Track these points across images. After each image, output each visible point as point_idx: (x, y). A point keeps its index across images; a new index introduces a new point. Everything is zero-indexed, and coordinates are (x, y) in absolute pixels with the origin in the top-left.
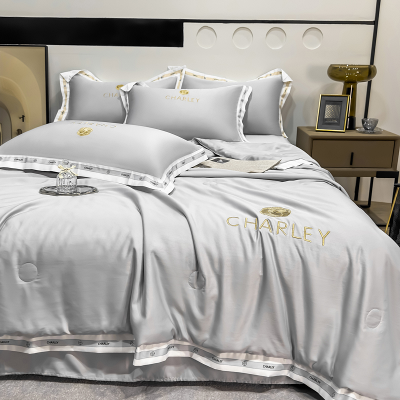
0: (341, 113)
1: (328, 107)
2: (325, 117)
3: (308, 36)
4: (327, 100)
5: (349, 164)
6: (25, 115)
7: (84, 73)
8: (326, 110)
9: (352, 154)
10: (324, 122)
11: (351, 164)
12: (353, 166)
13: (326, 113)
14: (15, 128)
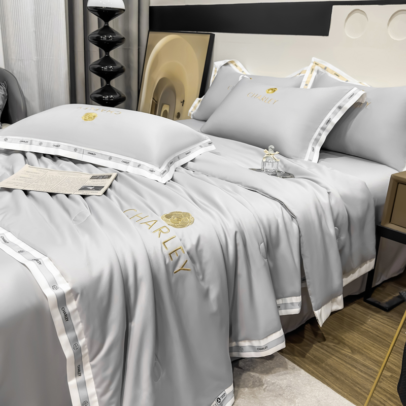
7: (234, 64)
14: (176, 112)
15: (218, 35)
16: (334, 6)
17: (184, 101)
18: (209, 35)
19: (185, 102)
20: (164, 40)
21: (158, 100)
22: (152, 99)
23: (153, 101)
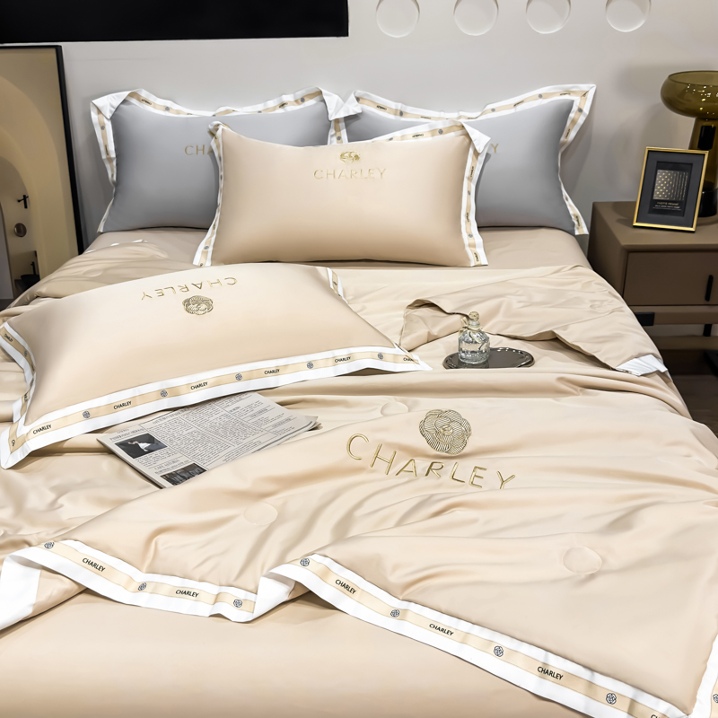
0: (689, 188)
1: (663, 177)
4: (659, 161)
5: (703, 301)
6: (29, 194)
8: (658, 182)
9: (711, 279)
10: (651, 208)
11: (708, 297)
12: (711, 302)
13: (658, 187)
14: (11, 223)
17: (25, 198)
19: (31, 201)
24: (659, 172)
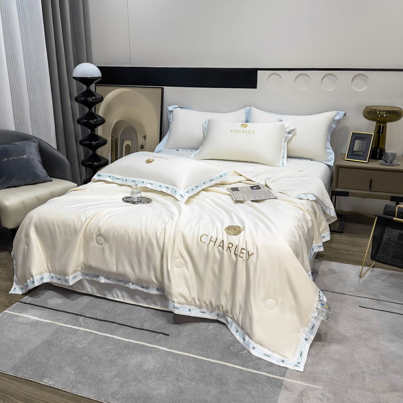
1: (357, 142)
2: (354, 150)
3: (356, 81)
4: (356, 136)
5: (368, 189)
8: (356, 144)
9: (371, 180)
10: (352, 154)
11: (370, 188)
12: (371, 190)
13: (355, 146)
14: (139, 145)
15: (167, 89)
16: (258, 71)
17: (145, 136)
18: (161, 89)
19: (147, 138)
20: (112, 94)
21: (117, 138)
22: (110, 138)
23: (112, 139)
24: (356, 140)
